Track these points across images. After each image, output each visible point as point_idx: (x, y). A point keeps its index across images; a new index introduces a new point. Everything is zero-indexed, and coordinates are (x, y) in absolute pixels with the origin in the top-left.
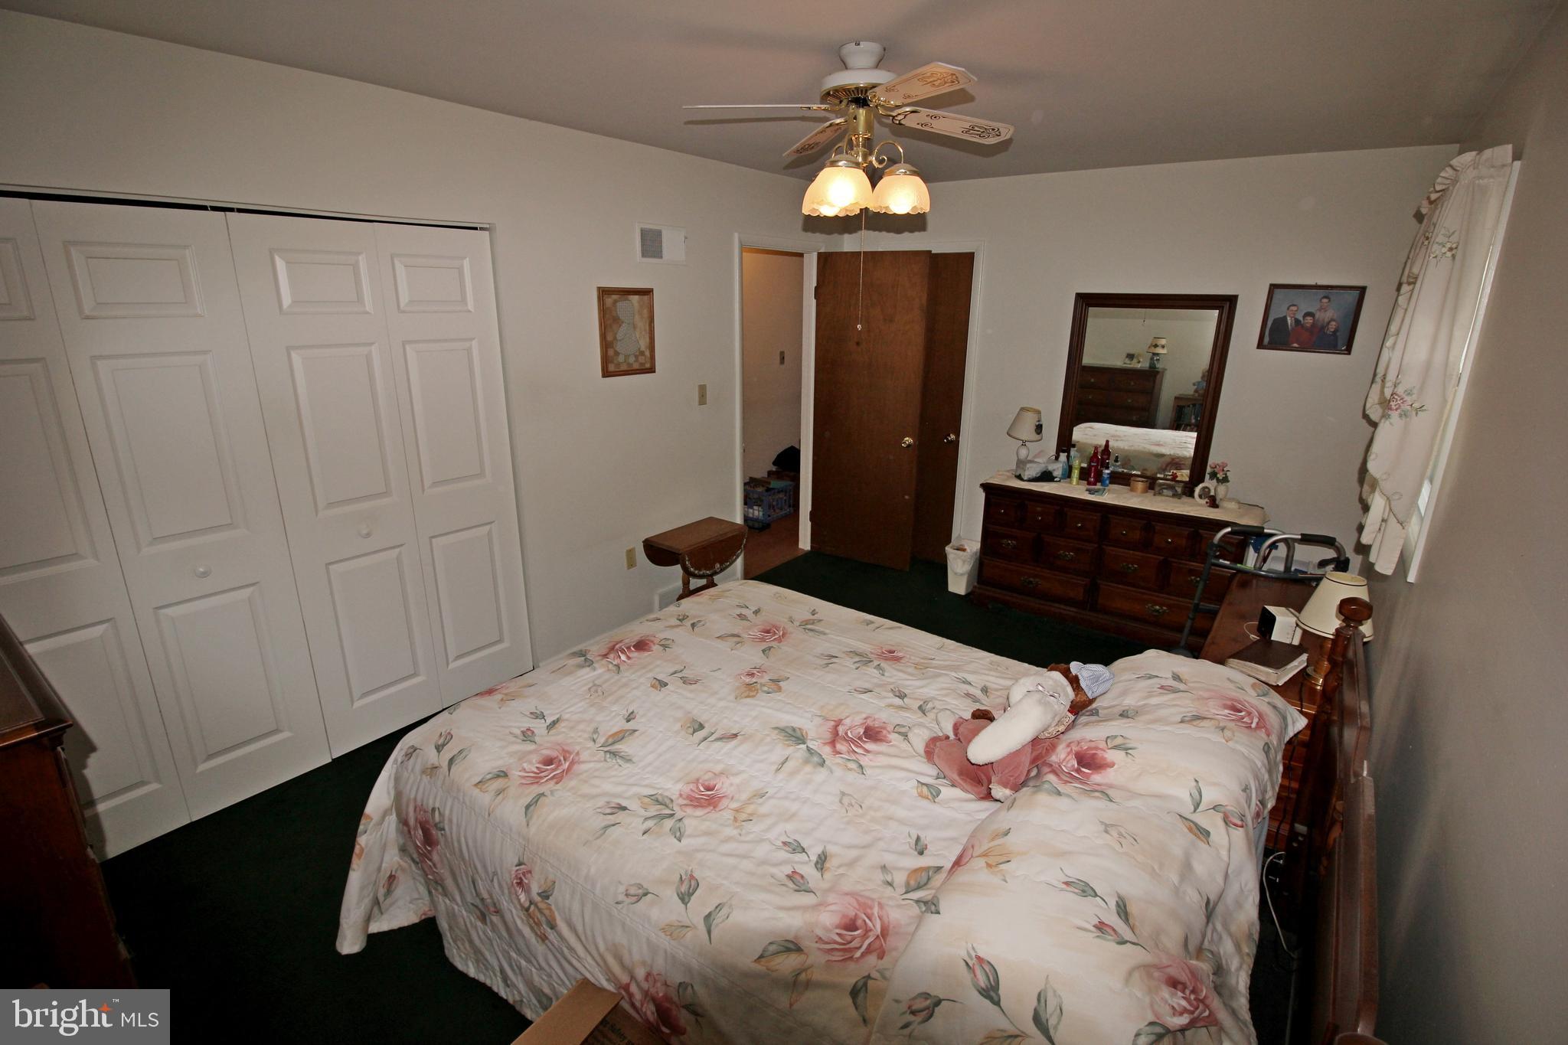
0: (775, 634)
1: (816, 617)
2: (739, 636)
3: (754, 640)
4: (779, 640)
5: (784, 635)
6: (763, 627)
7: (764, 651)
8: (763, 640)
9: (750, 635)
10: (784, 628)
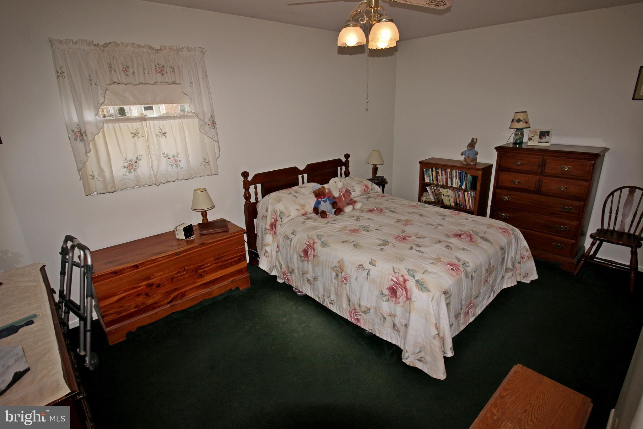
0: (401, 238)
1: (381, 247)
2: (417, 237)
3: (410, 236)
4: (399, 236)
5: (397, 238)
6: (407, 241)
7: (405, 232)
8: (406, 236)
9: (412, 238)
10: (397, 241)
